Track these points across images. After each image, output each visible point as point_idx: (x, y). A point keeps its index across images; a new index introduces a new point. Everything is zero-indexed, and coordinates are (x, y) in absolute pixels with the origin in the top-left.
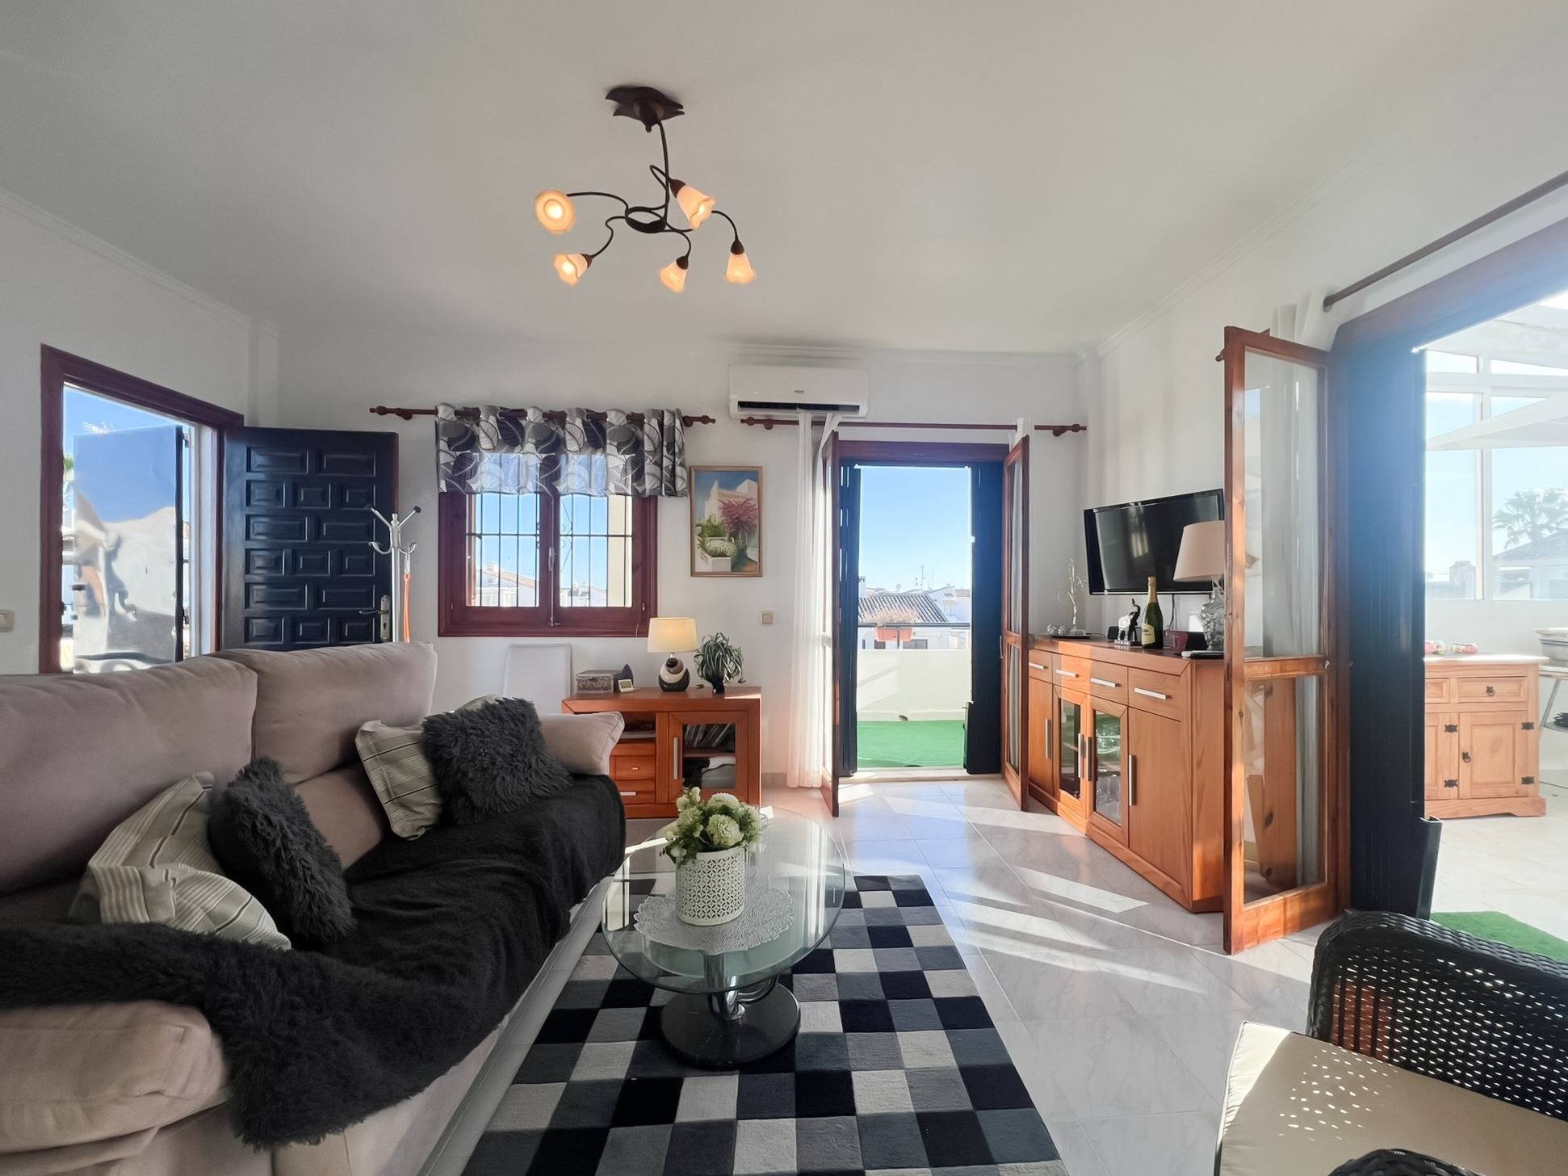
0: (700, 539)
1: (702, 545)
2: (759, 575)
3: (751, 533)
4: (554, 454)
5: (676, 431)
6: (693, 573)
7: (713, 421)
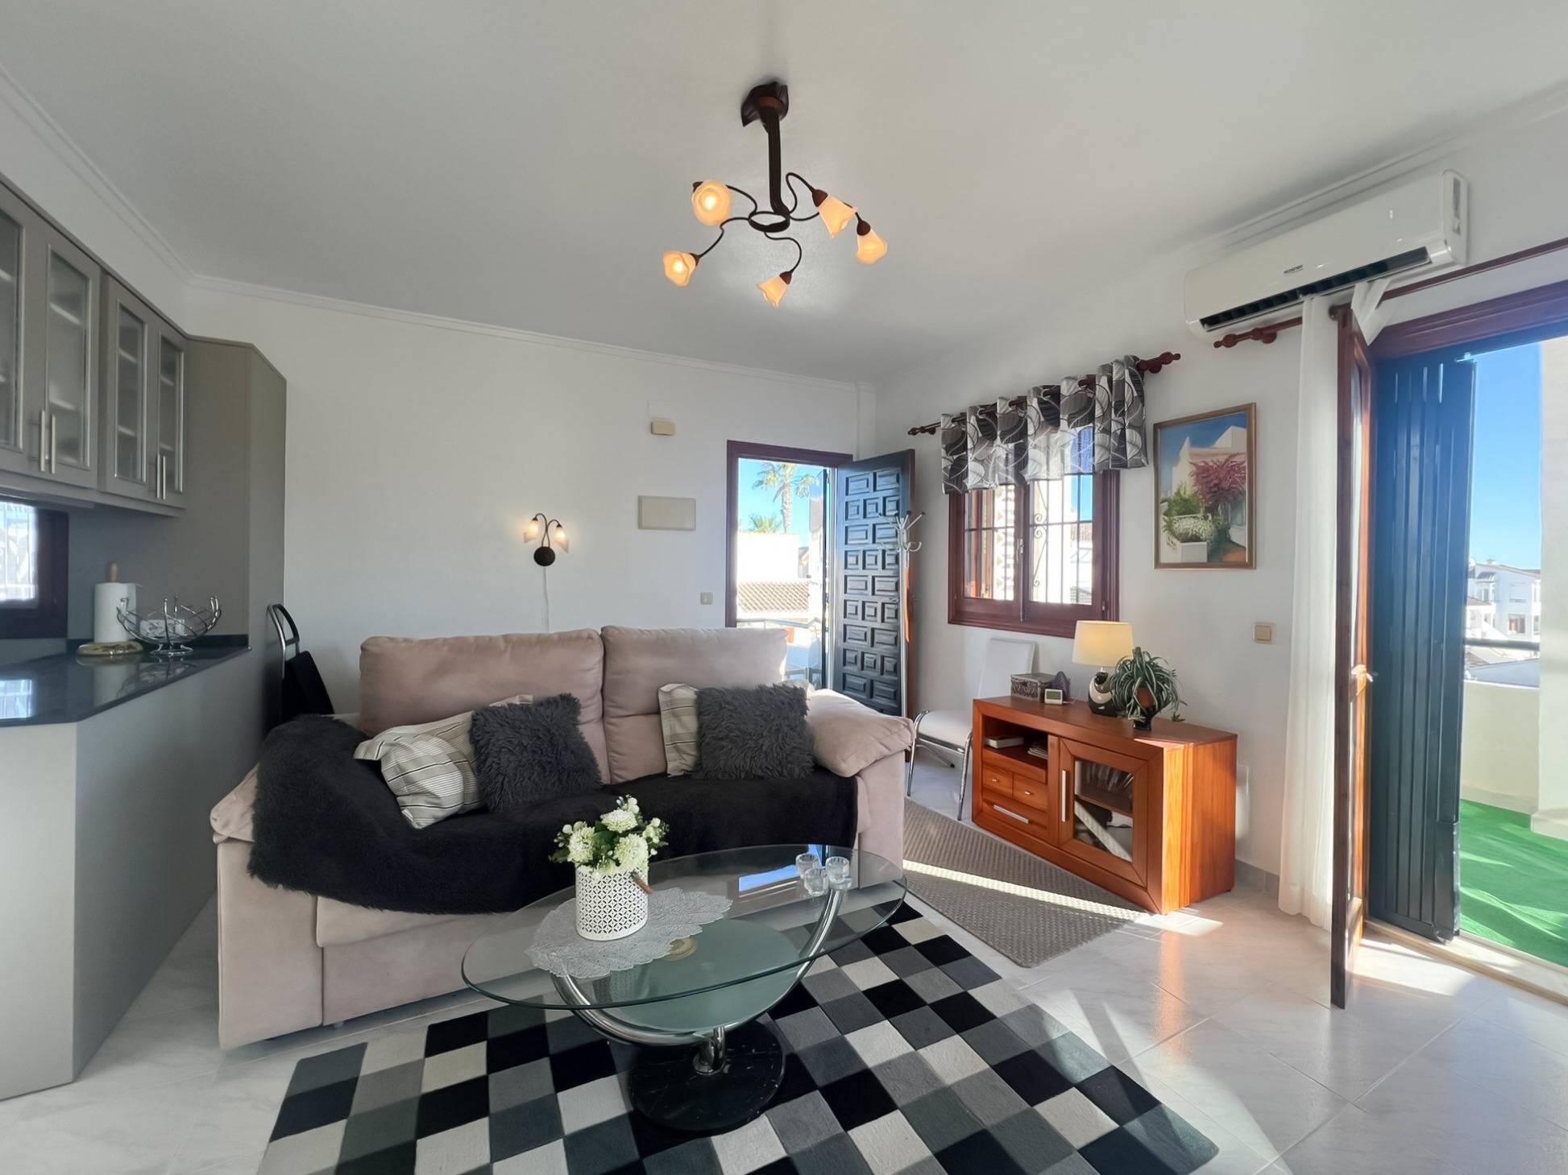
0: (1166, 518)
1: (1169, 528)
2: (1250, 565)
3: (1236, 504)
4: (1022, 441)
5: (1126, 385)
6: (1158, 564)
7: (1178, 357)
